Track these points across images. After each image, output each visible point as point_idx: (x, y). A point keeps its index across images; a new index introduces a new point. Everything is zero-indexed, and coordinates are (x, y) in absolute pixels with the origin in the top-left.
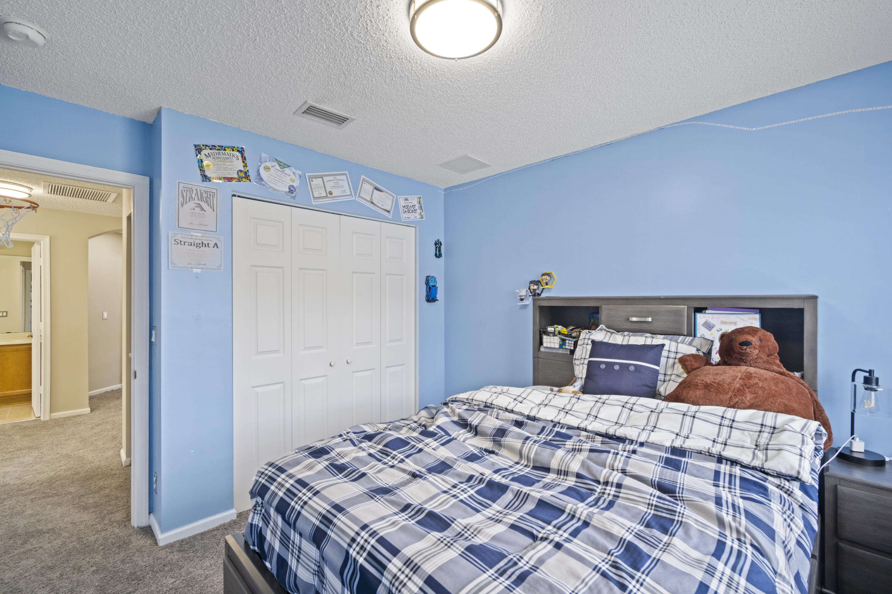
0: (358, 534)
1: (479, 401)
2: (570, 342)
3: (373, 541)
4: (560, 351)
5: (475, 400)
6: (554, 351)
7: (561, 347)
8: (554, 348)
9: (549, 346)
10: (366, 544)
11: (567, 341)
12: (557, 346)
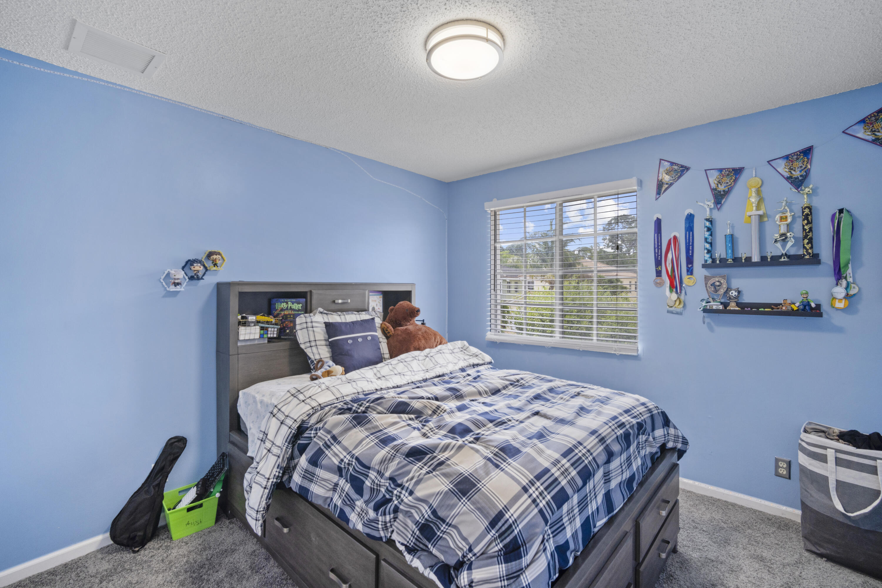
0: (530, 496)
1: (351, 394)
2: (273, 329)
3: (538, 484)
4: (262, 342)
5: (345, 396)
6: (256, 342)
7: (261, 336)
8: (254, 339)
9: (247, 338)
10: (539, 489)
11: (270, 329)
12: (257, 336)
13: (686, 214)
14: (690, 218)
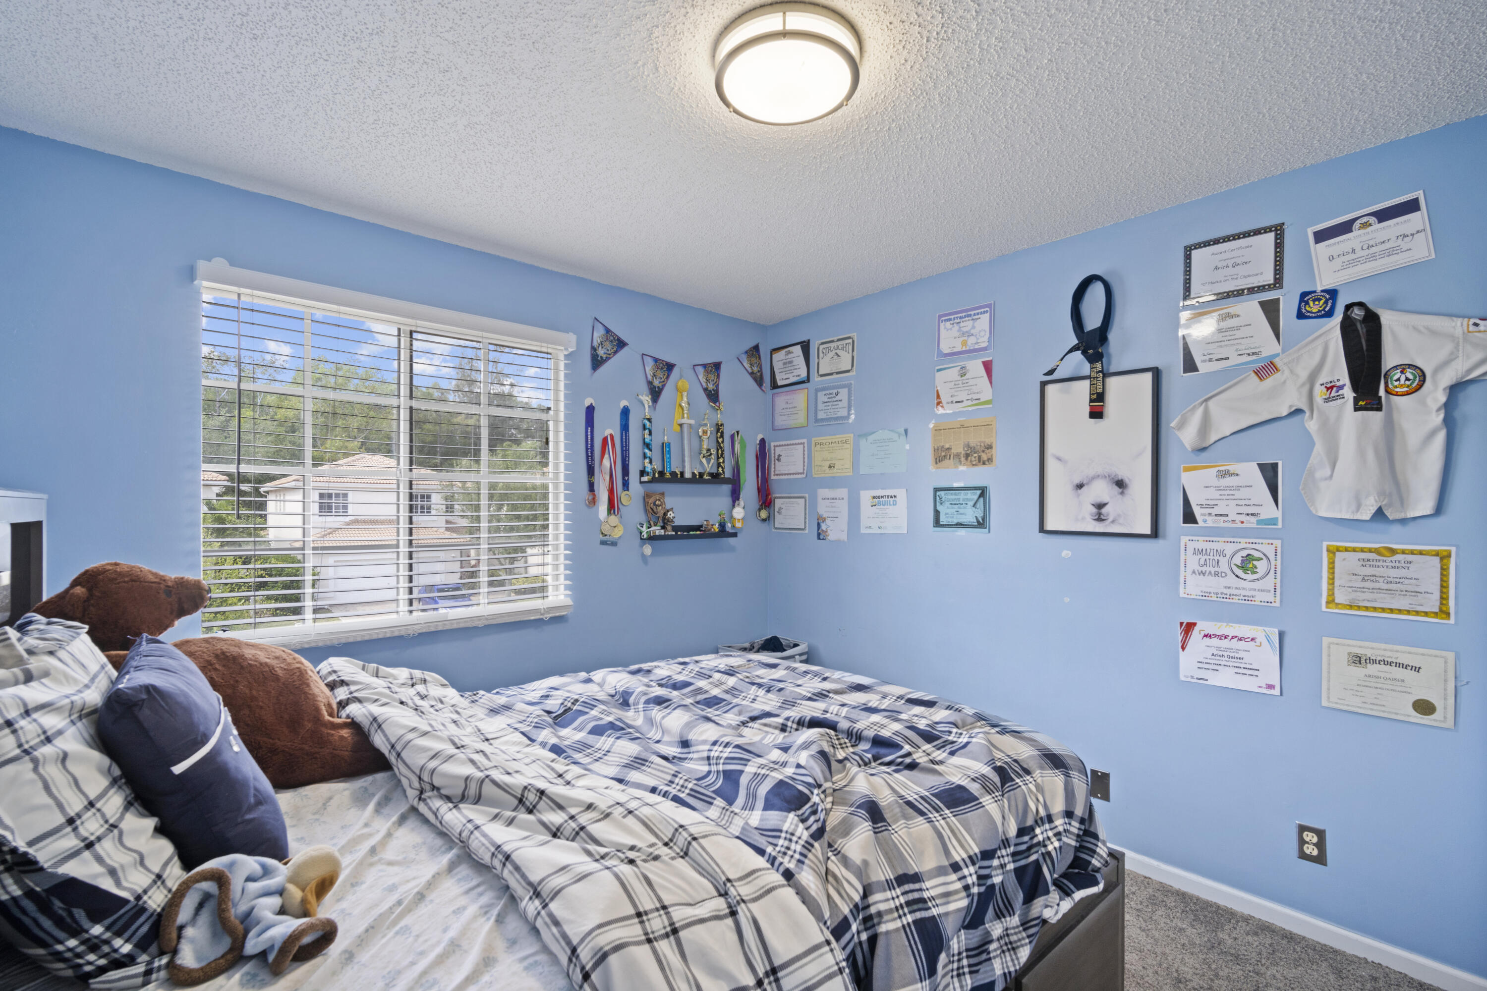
13: (622, 407)
14: (625, 412)
